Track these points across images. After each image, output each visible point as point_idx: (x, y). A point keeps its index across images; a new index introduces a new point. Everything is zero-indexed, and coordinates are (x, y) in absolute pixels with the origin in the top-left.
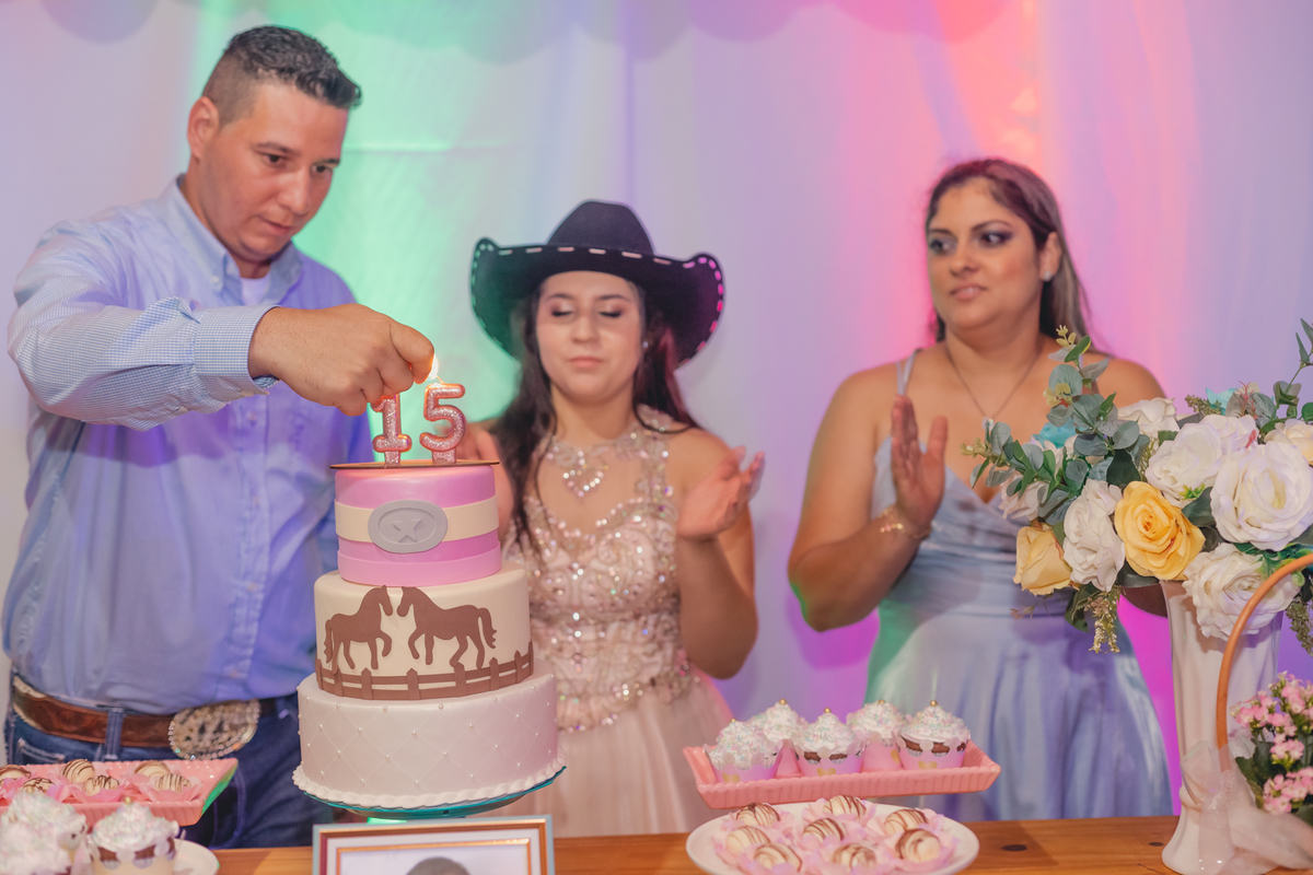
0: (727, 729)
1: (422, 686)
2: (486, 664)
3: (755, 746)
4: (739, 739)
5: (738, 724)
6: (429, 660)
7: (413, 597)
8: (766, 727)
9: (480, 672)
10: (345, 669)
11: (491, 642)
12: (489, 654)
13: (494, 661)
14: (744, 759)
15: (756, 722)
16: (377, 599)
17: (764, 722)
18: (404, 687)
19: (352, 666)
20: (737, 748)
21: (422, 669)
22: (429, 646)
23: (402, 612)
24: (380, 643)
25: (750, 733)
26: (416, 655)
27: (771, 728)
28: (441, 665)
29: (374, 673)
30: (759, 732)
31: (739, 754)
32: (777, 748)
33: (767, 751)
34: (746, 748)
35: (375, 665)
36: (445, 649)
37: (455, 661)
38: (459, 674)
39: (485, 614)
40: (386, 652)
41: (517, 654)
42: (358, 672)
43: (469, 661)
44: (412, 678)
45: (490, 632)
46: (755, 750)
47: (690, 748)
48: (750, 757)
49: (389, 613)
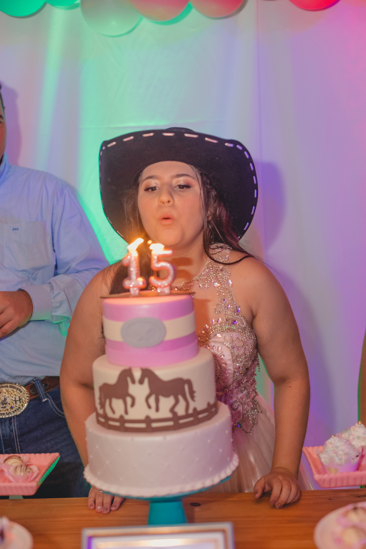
0: (329, 441)
1: (154, 425)
2: (191, 411)
3: (346, 452)
4: (337, 447)
5: (336, 438)
6: (157, 410)
7: (147, 374)
8: (351, 438)
9: (187, 416)
10: (110, 414)
11: (193, 397)
12: (192, 405)
13: (195, 409)
14: (341, 459)
15: (345, 435)
16: (127, 374)
17: (350, 435)
18: (143, 425)
19: (114, 412)
20: (336, 453)
21: (154, 415)
22: (157, 401)
23: (141, 382)
24: (129, 400)
25: (343, 443)
26: (149, 407)
27: (354, 439)
28: (165, 412)
29: (127, 417)
30: (348, 442)
31: (337, 456)
32: (358, 451)
33: (353, 454)
34: (341, 453)
35: (126, 412)
36: (166, 403)
37: (172, 410)
38: (175, 417)
39: (189, 382)
40: (133, 405)
41: (209, 404)
42: (117, 416)
43: (181, 410)
44: (148, 420)
45: (192, 393)
46: (346, 454)
47: (307, 448)
48: (344, 458)
49: (133, 382)
